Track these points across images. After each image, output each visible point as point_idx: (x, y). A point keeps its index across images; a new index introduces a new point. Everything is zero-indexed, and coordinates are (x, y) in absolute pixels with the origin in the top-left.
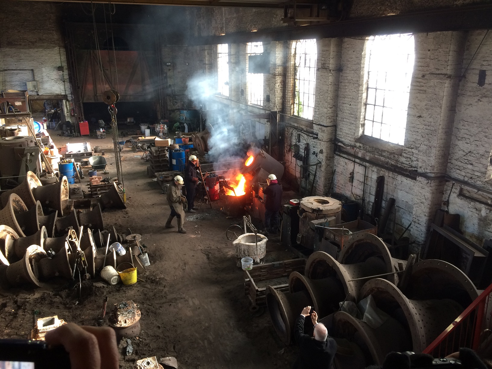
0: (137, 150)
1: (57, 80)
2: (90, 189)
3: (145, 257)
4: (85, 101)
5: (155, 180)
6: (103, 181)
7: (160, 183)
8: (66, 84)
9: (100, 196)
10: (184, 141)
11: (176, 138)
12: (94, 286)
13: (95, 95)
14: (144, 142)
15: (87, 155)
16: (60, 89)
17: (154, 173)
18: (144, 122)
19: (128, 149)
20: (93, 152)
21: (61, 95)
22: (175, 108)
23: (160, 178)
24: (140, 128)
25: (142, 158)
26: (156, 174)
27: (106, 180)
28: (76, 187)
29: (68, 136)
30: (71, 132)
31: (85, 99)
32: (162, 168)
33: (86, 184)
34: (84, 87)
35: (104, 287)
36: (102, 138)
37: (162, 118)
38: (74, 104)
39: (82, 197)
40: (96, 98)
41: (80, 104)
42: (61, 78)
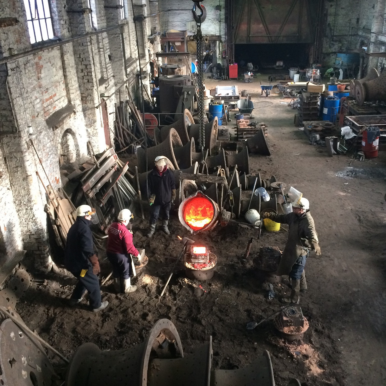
0: (284, 96)
1: (214, 19)
2: (236, 132)
3: (289, 207)
4: (237, 43)
5: (302, 129)
6: (250, 125)
7: (308, 133)
8: (222, 24)
9: (246, 140)
10: (340, 88)
11: (330, 84)
12: (239, 226)
13: (248, 36)
14: (293, 87)
15: (234, 98)
16: (216, 29)
17: (301, 122)
18: (294, 66)
19: (274, 95)
20: (240, 95)
21: (216, 36)
22: (331, 51)
23: (308, 127)
24: (288, 73)
25: (289, 105)
26: (304, 123)
27: (253, 124)
28: (224, 129)
29: (218, 79)
30: (220, 75)
31: (238, 40)
32: (310, 117)
33: (233, 127)
34: (238, 27)
35: (248, 228)
36: (249, 82)
37: (314, 62)
38: (226, 45)
39: (228, 139)
40: (248, 39)
41: (232, 45)
42: (217, 18)
